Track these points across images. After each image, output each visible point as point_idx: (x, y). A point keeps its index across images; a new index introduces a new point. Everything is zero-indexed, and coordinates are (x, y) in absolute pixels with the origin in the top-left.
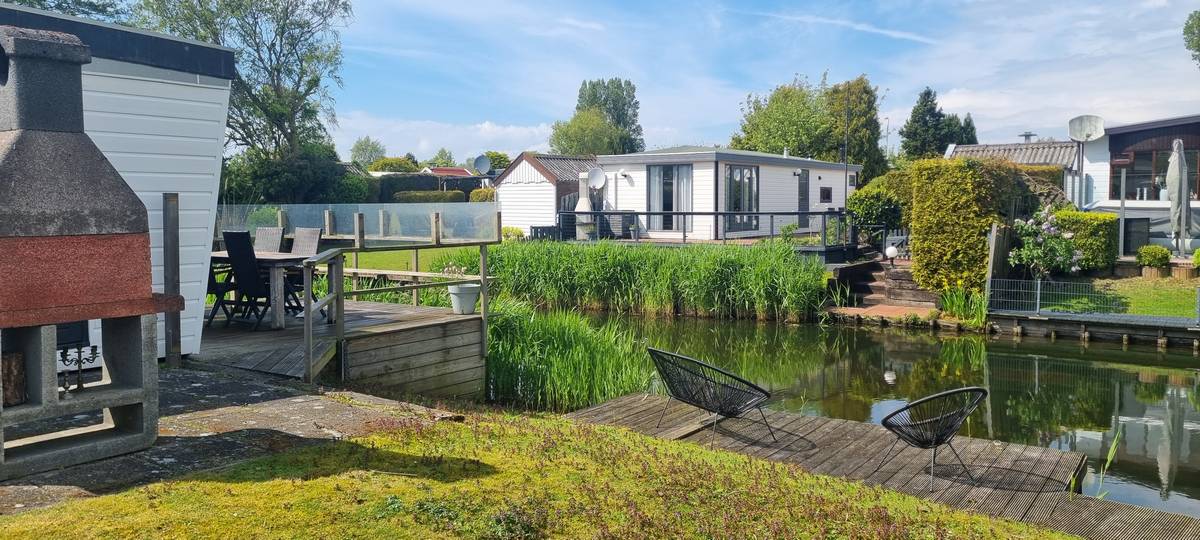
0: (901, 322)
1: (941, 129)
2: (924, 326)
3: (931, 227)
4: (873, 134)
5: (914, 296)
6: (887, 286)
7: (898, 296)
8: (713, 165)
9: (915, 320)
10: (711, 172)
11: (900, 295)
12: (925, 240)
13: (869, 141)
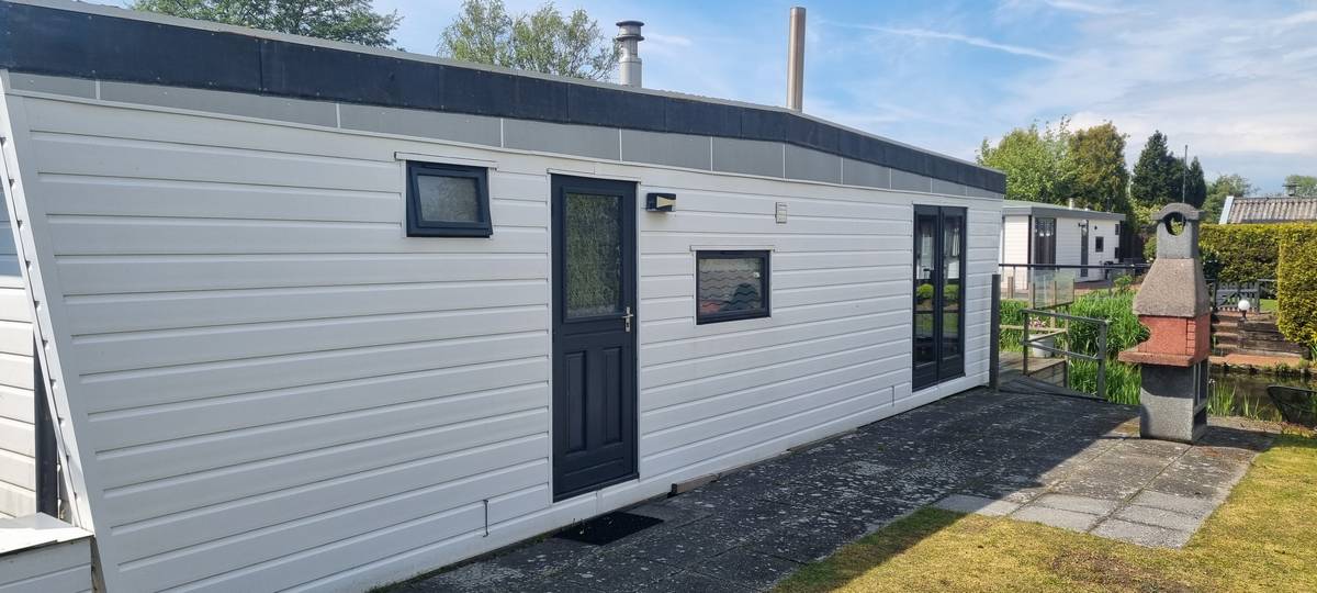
0: (1270, 370)
1: (1173, 174)
2: (1295, 374)
3: (1300, 285)
4: (1122, 181)
5: (1268, 346)
6: (1240, 337)
7: (1251, 346)
8: (1027, 218)
9: (1286, 368)
10: (1026, 225)
11: (1254, 345)
12: (1293, 296)
13: (1119, 188)
